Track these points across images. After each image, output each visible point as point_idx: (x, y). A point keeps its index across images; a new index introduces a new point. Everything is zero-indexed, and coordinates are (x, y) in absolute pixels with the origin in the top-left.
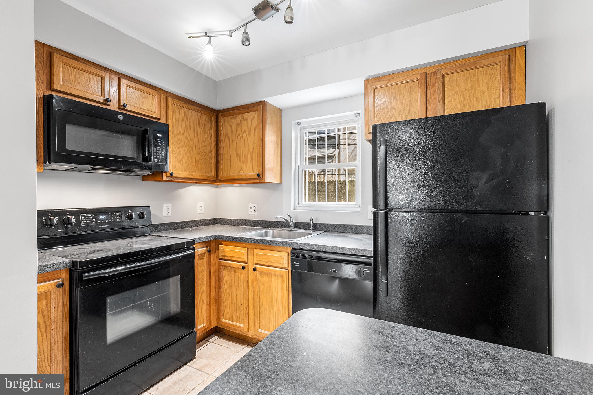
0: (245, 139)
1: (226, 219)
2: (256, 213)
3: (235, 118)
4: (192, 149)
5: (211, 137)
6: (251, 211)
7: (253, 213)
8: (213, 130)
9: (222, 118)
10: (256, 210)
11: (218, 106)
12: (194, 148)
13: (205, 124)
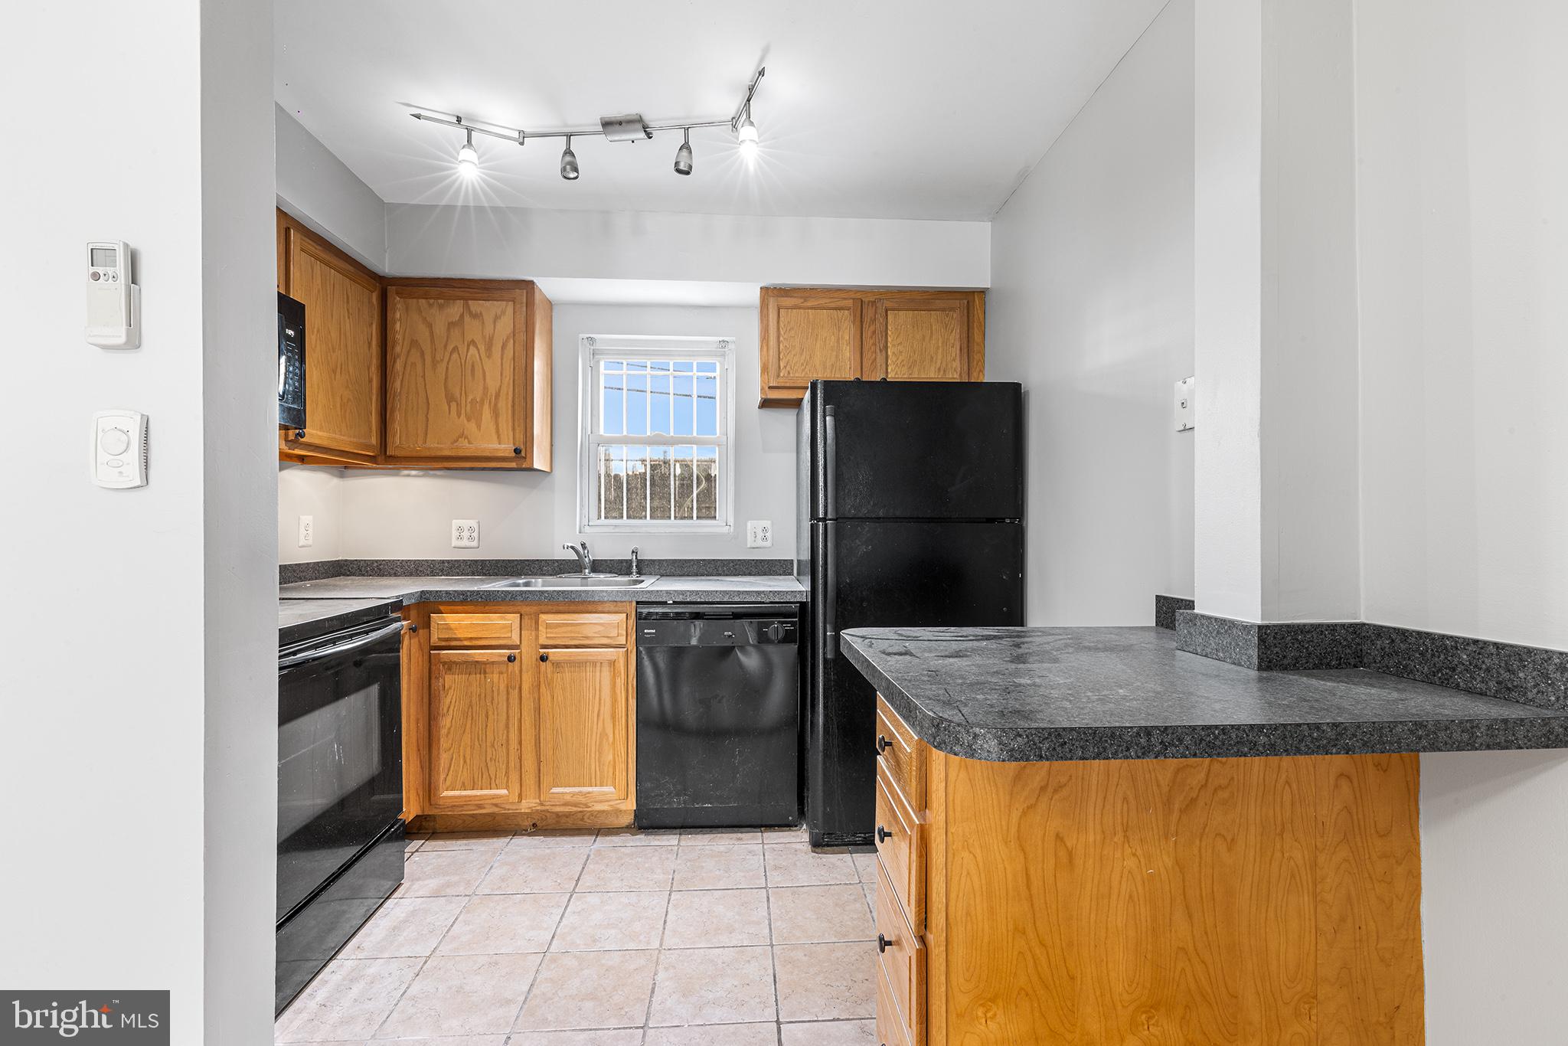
0: (473, 363)
1: (377, 561)
2: (475, 544)
3: (441, 307)
4: (334, 372)
5: (370, 344)
6: (460, 538)
7: (465, 543)
8: (374, 326)
9: (398, 299)
10: (475, 535)
11: (387, 267)
12: (339, 370)
13: (359, 309)
